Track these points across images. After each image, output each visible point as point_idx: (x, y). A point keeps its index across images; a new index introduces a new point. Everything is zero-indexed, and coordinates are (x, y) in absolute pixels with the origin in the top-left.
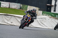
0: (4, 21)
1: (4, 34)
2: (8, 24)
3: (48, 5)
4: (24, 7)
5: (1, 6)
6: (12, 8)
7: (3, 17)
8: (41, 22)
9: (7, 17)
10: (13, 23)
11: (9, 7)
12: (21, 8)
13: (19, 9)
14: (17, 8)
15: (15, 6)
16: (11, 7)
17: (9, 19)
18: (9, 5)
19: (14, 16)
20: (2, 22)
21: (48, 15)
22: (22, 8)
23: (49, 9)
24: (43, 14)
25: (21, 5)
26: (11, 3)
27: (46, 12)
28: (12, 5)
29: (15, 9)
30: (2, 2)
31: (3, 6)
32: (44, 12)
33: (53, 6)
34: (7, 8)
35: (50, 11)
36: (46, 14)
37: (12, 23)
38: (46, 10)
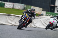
0: (8, 21)
1: (8, 34)
2: (11, 24)
3: (51, 5)
4: (28, 7)
5: (5, 7)
6: (16, 8)
7: (6, 17)
9: (11, 18)
10: (17, 23)
11: (13, 8)
12: (24, 9)
13: (23, 9)
14: (20, 9)
15: (19, 6)
16: (14, 7)
17: (13, 19)
18: (12, 5)
19: (18, 17)
20: (6, 22)
21: (51, 15)
22: (26, 8)
23: (52, 9)
24: (46, 14)
25: (24, 6)
26: (15, 4)
27: (49, 12)
28: (16, 5)
29: (18, 10)
30: (6, 3)
31: (7, 7)
32: (48, 12)
33: (57, 6)
34: (10, 8)
35: (54, 12)
36: (49, 15)
37: (15, 23)
38: (49, 11)
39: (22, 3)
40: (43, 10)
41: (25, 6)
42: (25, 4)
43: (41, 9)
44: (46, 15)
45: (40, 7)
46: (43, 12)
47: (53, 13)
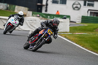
3: (39, 4)
8: (30, 25)
22: (9, 8)
23: (39, 9)
24: (32, 14)
27: (36, 12)
33: (44, 5)
39: (4, 3)
40: (29, 10)
41: (8, 6)
42: (8, 3)
43: (27, 8)
44: (33, 16)
45: (25, 6)
46: (29, 12)
47: (40, 13)
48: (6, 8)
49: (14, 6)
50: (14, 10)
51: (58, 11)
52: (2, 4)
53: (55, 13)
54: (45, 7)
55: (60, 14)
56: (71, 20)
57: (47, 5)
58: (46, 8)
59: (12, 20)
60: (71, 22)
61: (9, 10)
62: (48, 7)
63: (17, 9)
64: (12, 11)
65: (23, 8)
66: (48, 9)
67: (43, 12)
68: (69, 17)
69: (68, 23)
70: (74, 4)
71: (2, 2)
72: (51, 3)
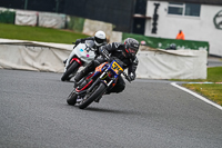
1: (24, 93)
5: (17, 23)
7: (20, 50)
9: (32, 51)
14: (56, 27)
15: (52, 20)
17: (37, 54)
19: (50, 48)
20: (19, 63)
22: (70, 25)
23: (139, 26)
25: (66, 18)
26: (41, 14)
27: (131, 34)
28: (45, 18)
30: (18, 12)
31: (21, 22)
34: (31, 26)
37: (44, 64)
39: (60, 12)
40: (114, 30)
41: (69, 19)
43: (110, 25)
45: (106, 21)
46: (114, 33)
47: (140, 36)
48: (63, 24)
49: (80, 19)
50: (82, 29)
51: (180, 32)
52: (55, 15)
53: (173, 36)
54: (152, 21)
55: (187, 38)
56: (211, 52)
57: (156, 17)
58: (155, 24)
59: (81, 50)
60: (210, 56)
61: (71, 29)
62: (159, 22)
63: (89, 27)
64: (76, 32)
65: (102, 23)
66: (158, 27)
67: (148, 33)
68: (205, 44)
69: (205, 60)
70: (217, 16)
71: (54, 12)
72: (166, 13)
